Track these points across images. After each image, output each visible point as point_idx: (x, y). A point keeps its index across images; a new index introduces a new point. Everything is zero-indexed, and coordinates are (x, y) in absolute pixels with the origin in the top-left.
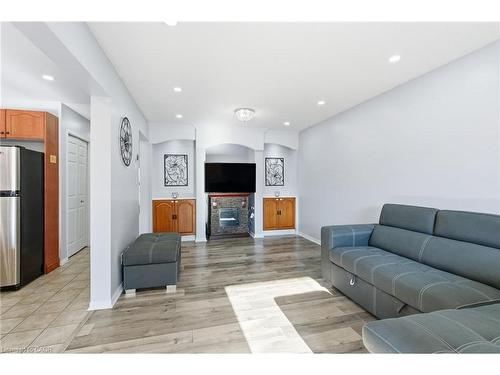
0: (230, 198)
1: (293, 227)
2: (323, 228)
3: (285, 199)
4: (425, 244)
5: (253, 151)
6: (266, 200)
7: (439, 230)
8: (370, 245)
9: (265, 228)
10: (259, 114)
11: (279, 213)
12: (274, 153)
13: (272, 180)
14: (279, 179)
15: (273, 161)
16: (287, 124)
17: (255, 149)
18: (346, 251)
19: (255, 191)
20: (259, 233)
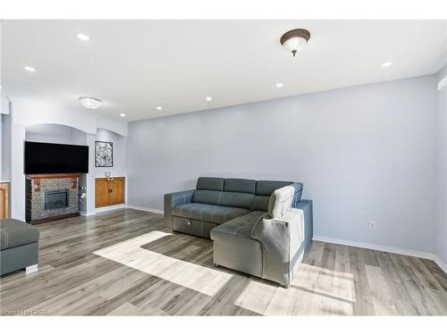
0: (57, 180)
1: (122, 202)
2: (165, 196)
3: (115, 178)
4: (220, 196)
5: (85, 134)
6: (97, 180)
7: (226, 188)
8: (192, 202)
9: (97, 206)
10: (104, 104)
11: (110, 191)
12: (104, 137)
13: (102, 162)
14: (109, 161)
15: (103, 145)
16: (123, 115)
17: (88, 132)
18: (183, 207)
19: (87, 172)
20: (91, 211)
